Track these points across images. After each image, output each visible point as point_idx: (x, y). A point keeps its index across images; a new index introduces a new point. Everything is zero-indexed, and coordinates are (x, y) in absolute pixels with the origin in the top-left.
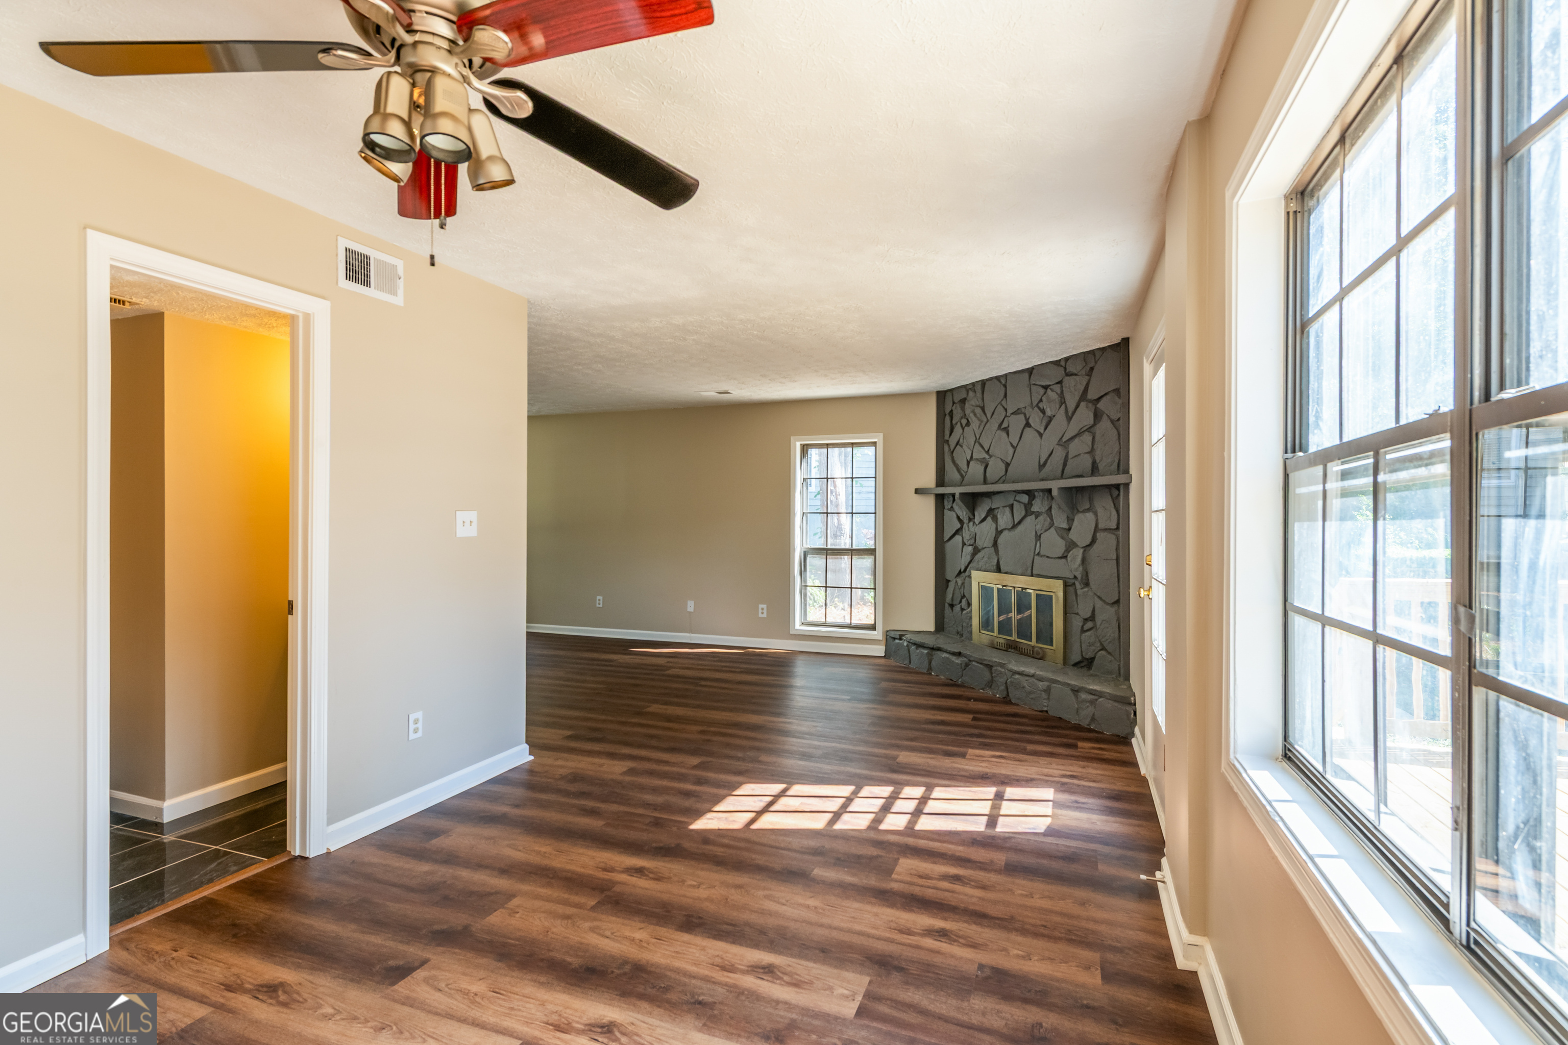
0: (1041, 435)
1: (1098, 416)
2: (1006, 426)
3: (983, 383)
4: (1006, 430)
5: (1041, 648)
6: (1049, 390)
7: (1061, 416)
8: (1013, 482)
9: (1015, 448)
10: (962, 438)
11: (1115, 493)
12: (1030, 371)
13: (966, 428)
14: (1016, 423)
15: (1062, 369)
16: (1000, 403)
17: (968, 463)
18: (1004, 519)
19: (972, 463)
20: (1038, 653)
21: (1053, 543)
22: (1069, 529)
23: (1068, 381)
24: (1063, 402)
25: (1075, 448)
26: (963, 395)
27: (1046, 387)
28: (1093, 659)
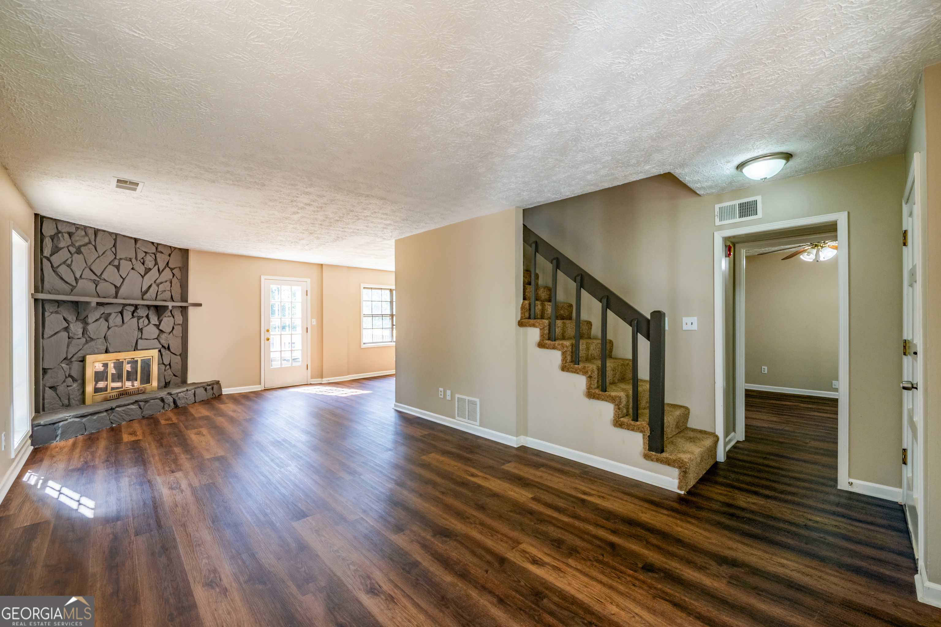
0: (143, 277)
1: (174, 275)
2: (117, 264)
3: (96, 232)
4: (118, 267)
5: (143, 387)
6: (148, 255)
7: (155, 271)
8: (124, 299)
9: (124, 279)
10: (70, 260)
11: (181, 309)
12: (136, 240)
13: (76, 255)
14: (125, 266)
15: (155, 248)
16: (111, 249)
17: (76, 279)
18: (115, 319)
19: (80, 282)
20: (141, 390)
21: (151, 331)
22: (160, 323)
23: (158, 255)
24: (156, 263)
25: (161, 287)
26: (73, 230)
27: (146, 253)
28: (169, 382)
